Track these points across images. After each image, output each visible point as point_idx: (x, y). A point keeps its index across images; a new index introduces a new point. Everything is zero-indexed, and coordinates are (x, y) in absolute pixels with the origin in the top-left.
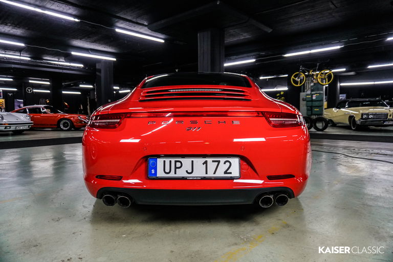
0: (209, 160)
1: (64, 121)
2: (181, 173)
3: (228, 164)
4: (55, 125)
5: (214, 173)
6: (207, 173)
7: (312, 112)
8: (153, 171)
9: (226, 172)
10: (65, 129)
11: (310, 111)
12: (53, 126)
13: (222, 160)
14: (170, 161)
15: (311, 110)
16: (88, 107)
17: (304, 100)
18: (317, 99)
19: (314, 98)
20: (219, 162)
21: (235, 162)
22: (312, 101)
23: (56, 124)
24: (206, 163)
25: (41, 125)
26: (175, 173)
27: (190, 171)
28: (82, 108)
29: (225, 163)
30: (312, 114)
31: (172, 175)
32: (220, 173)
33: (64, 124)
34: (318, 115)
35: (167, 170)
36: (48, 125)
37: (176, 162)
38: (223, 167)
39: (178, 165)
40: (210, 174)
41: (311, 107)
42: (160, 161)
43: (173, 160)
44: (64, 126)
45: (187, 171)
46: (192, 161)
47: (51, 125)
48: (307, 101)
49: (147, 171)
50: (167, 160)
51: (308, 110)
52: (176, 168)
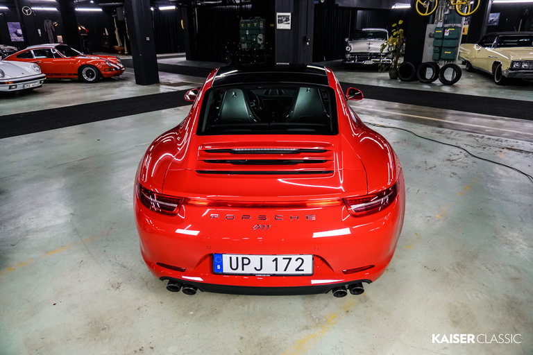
0: (280, 258)
1: (87, 69)
2: (249, 270)
3: (300, 261)
4: (75, 74)
5: (285, 270)
6: (276, 270)
7: (440, 56)
8: (219, 267)
9: (297, 270)
10: (90, 80)
11: (438, 54)
12: (72, 77)
13: (294, 257)
14: (237, 258)
15: (440, 52)
16: (116, 33)
17: (430, 36)
18: (451, 37)
19: (446, 34)
20: (290, 259)
21: (308, 259)
22: (443, 38)
23: (77, 73)
24: (276, 260)
25: (55, 74)
26: (243, 270)
27: (259, 268)
28: (107, 34)
29: (297, 260)
30: (440, 59)
31: (239, 271)
32: (291, 270)
33: (87, 73)
34: (448, 60)
35: (234, 266)
36: (65, 75)
37: (243, 258)
38: (294, 264)
39: (246, 261)
40: (281, 271)
41: (441, 48)
42: (226, 258)
43: (240, 257)
44: (88, 76)
45: (255, 268)
46: (261, 259)
47: (70, 74)
48: (436, 39)
49: (212, 266)
50: (234, 257)
51: (435, 52)
52: (243, 265)
